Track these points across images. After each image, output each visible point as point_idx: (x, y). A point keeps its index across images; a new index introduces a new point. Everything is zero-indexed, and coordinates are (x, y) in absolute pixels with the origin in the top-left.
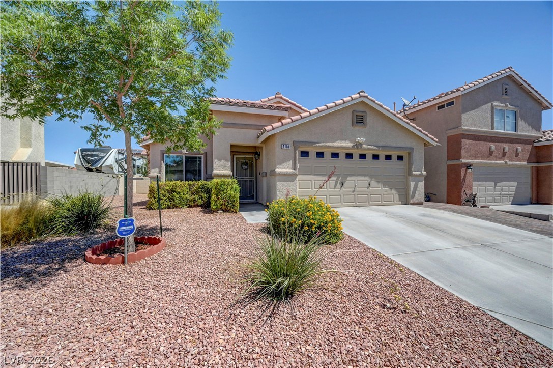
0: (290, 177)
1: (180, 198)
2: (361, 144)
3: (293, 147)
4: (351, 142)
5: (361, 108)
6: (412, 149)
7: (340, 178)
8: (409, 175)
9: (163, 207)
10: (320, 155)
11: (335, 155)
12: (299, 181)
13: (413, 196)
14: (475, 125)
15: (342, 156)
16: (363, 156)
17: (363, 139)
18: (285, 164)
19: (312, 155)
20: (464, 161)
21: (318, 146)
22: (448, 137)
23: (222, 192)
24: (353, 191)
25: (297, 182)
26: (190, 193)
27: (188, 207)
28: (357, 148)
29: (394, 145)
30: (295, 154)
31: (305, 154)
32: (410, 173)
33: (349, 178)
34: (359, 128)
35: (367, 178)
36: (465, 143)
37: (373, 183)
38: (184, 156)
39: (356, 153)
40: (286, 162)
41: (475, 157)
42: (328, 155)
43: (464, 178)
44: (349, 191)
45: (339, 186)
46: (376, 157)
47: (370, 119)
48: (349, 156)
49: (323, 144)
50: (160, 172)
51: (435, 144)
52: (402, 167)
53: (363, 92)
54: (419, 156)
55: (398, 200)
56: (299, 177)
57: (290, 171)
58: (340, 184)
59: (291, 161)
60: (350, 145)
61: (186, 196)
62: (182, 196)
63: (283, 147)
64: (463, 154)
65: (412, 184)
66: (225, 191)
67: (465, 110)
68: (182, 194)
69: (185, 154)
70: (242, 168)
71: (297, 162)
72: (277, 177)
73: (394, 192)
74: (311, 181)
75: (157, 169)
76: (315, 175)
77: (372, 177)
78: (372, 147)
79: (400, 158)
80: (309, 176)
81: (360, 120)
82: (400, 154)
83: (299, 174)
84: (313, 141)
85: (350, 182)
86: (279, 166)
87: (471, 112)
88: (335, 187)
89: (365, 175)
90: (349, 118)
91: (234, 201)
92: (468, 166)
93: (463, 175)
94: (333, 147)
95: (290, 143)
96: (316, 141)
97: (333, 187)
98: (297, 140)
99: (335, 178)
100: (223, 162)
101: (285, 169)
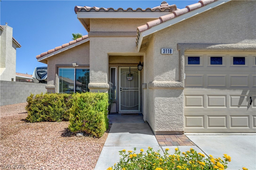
0: (173, 91)
1: (55, 111)
3: (177, 52)
7: (248, 93)
9: (38, 120)
10: (216, 60)
11: (239, 61)
12: (186, 95)
15: (251, 61)
18: (166, 74)
19: (205, 60)
21: (212, 48)
23: (81, 111)
25: (183, 97)
26: (65, 105)
27: (63, 121)
30: (180, 60)
31: (194, 60)
38: (75, 68)
40: (167, 71)
42: (228, 61)
45: (245, 102)
49: (221, 45)
50: (55, 84)
56: (186, 91)
57: (173, 83)
58: (247, 100)
59: (175, 70)
61: (61, 109)
62: (57, 109)
63: (163, 51)
66: (85, 110)
68: (57, 107)
69: (76, 67)
70: (127, 79)
71: (183, 70)
72: (155, 91)
74: (203, 95)
75: (53, 81)
76: (208, 87)
80: (200, 89)
83: (186, 87)
84: (206, 42)
86: (157, 77)
88: (240, 104)
91: (96, 122)
95: (173, 46)
96: (211, 42)
97: (238, 105)
98: (182, 41)
99: (240, 92)
100: (99, 74)
101: (166, 80)
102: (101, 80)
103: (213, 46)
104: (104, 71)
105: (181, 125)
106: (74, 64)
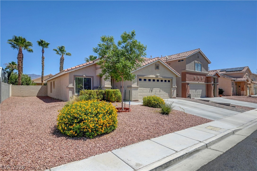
0: (136, 89)
1: (93, 97)
2: (158, 76)
3: (137, 77)
4: (155, 76)
5: (158, 63)
6: (172, 78)
7: (151, 89)
8: (172, 88)
10: (145, 80)
11: (150, 80)
13: (173, 95)
14: (190, 69)
15: (152, 80)
16: (158, 81)
17: (159, 74)
19: (143, 80)
20: (187, 82)
21: (145, 77)
22: (182, 73)
24: (155, 94)
25: (138, 90)
28: (157, 78)
29: (167, 76)
30: (138, 80)
31: (140, 80)
32: (172, 87)
34: (157, 70)
35: (159, 89)
36: (187, 75)
37: (161, 90)
38: (84, 78)
39: (156, 79)
40: (135, 83)
41: (190, 80)
42: (147, 80)
43: (187, 88)
45: (151, 92)
46: (162, 81)
47: (160, 67)
48: (154, 80)
51: (179, 76)
52: (169, 84)
53: (159, 57)
54: (174, 80)
55: (168, 97)
56: (139, 88)
57: (136, 86)
59: (137, 83)
60: (154, 76)
61: (96, 96)
64: (187, 79)
65: (173, 91)
66: (118, 94)
67: (187, 63)
68: (94, 95)
71: (139, 83)
72: (132, 89)
73: (167, 94)
74: (142, 90)
75: (72, 84)
76: (143, 88)
77: (160, 88)
78: (161, 77)
79: (169, 81)
81: (157, 67)
82: (169, 80)
83: (139, 87)
85: (154, 90)
86: (133, 84)
87: (189, 64)
90: (154, 67)
91: (120, 98)
92: (188, 84)
93: (187, 87)
94: (150, 77)
96: (144, 75)
97: (149, 92)
98: (138, 74)
99: (149, 89)
101: (135, 85)
102: (108, 85)
103: (146, 76)
105: (138, 98)
106: (84, 76)
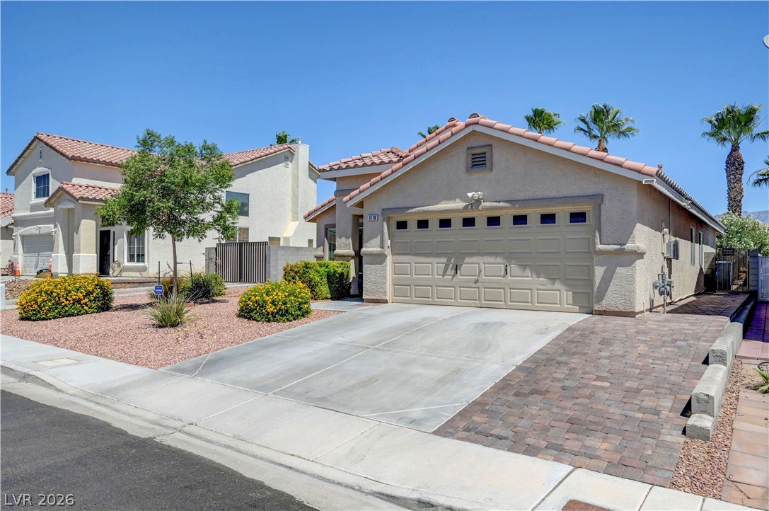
0: (378, 258)
3: (382, 217)
4: (464, 201)
5: (475, 142)
7: (453, 260)
10: (423, 224)
11: (445, 223)
12: (394, 263)
13: (601, 297)
15: (457, 223)
16: (494, 221)
17: (480, 193)
18: (372, 242)
19: (412, 225)
21: (412, 213)
24: (476, 282)
25: (388, 264)
28: (472, 208)
29: (554, 194)
30: (383, 226)
31: (402, 225)
33: (467, 260)
34: (478, 175)
35: (499, 260)
37: (514, 268)
39: (480, 217)
40: (373, 238)
42: (434, 224)
44: (470, 281)
45: (450, 271)
46: (520, 220)
47: (498, 156)
48: (469, 222)
49: (418, 209)
50: (324, 250)
52: (583, 236)
53: (474, 115)
55: (571, 301)
56: (393, 258)
57: (378, 250)
58: (452, 269)
59: (378, 238)
60: (461, 204)
63: (371, 217)
71: (385, 237)
72: (364, 258)
74: (409, 263)
75: (322, 247)
76: (415, 254)
77: (510, 256)
78: (502, 204)
79: (578, 217)
80: (407, 257)
81: (479, 161)
82: (578, 209)
83: (394, 254)
84: (407, 206)
85: (471, 265)
86: (365, 244)
88: (444, 274)
89: (496, 254)
90: (461, 161)
94: (441, 211)
95: (379, 212)
96: (411, 205)
97: (442, 274)
98: (386, 207)
99: (444, 260)
100: (343, 240)
101: (373, 247)
102: (346, 246)
104: (347, 238)
105: (385, 293)
